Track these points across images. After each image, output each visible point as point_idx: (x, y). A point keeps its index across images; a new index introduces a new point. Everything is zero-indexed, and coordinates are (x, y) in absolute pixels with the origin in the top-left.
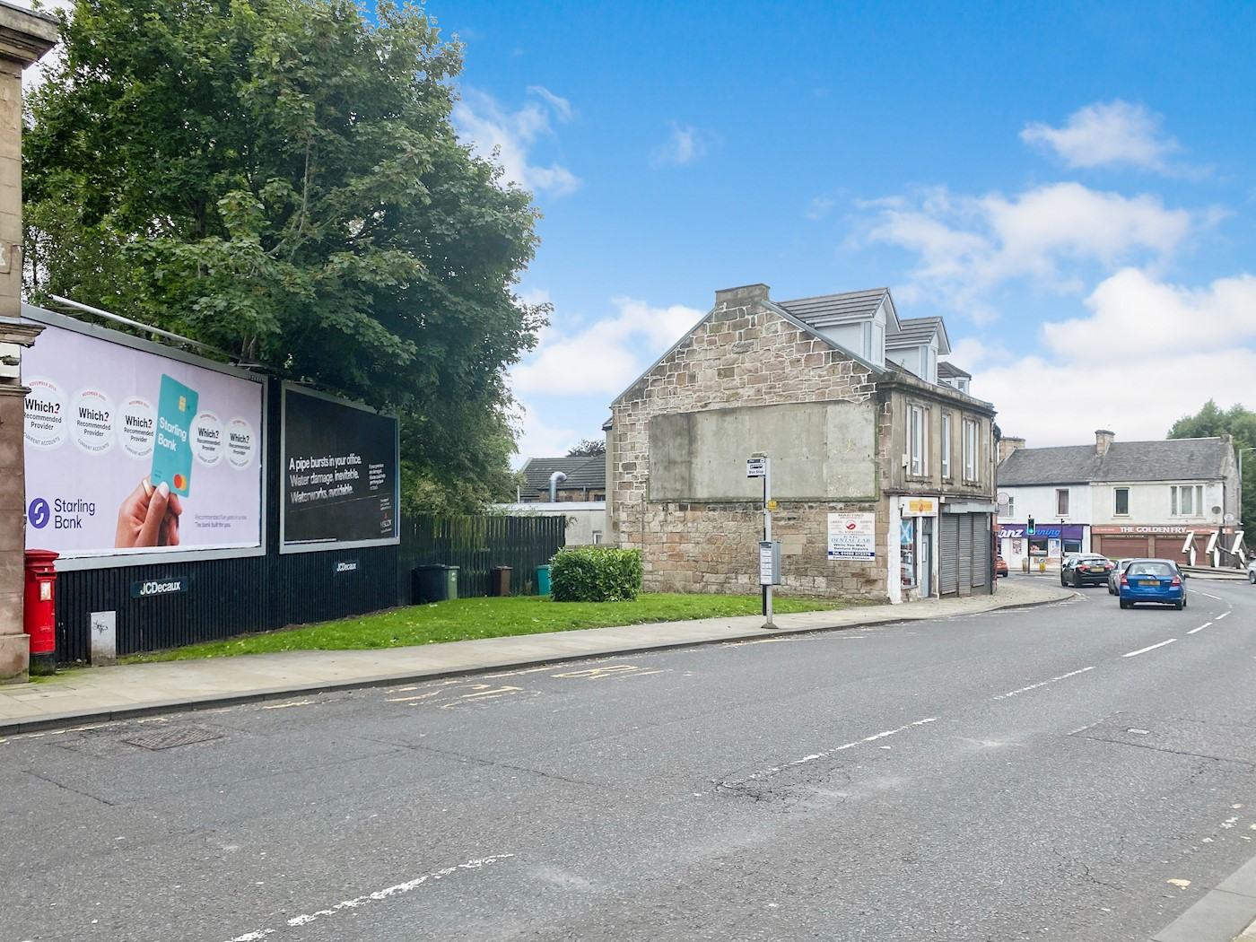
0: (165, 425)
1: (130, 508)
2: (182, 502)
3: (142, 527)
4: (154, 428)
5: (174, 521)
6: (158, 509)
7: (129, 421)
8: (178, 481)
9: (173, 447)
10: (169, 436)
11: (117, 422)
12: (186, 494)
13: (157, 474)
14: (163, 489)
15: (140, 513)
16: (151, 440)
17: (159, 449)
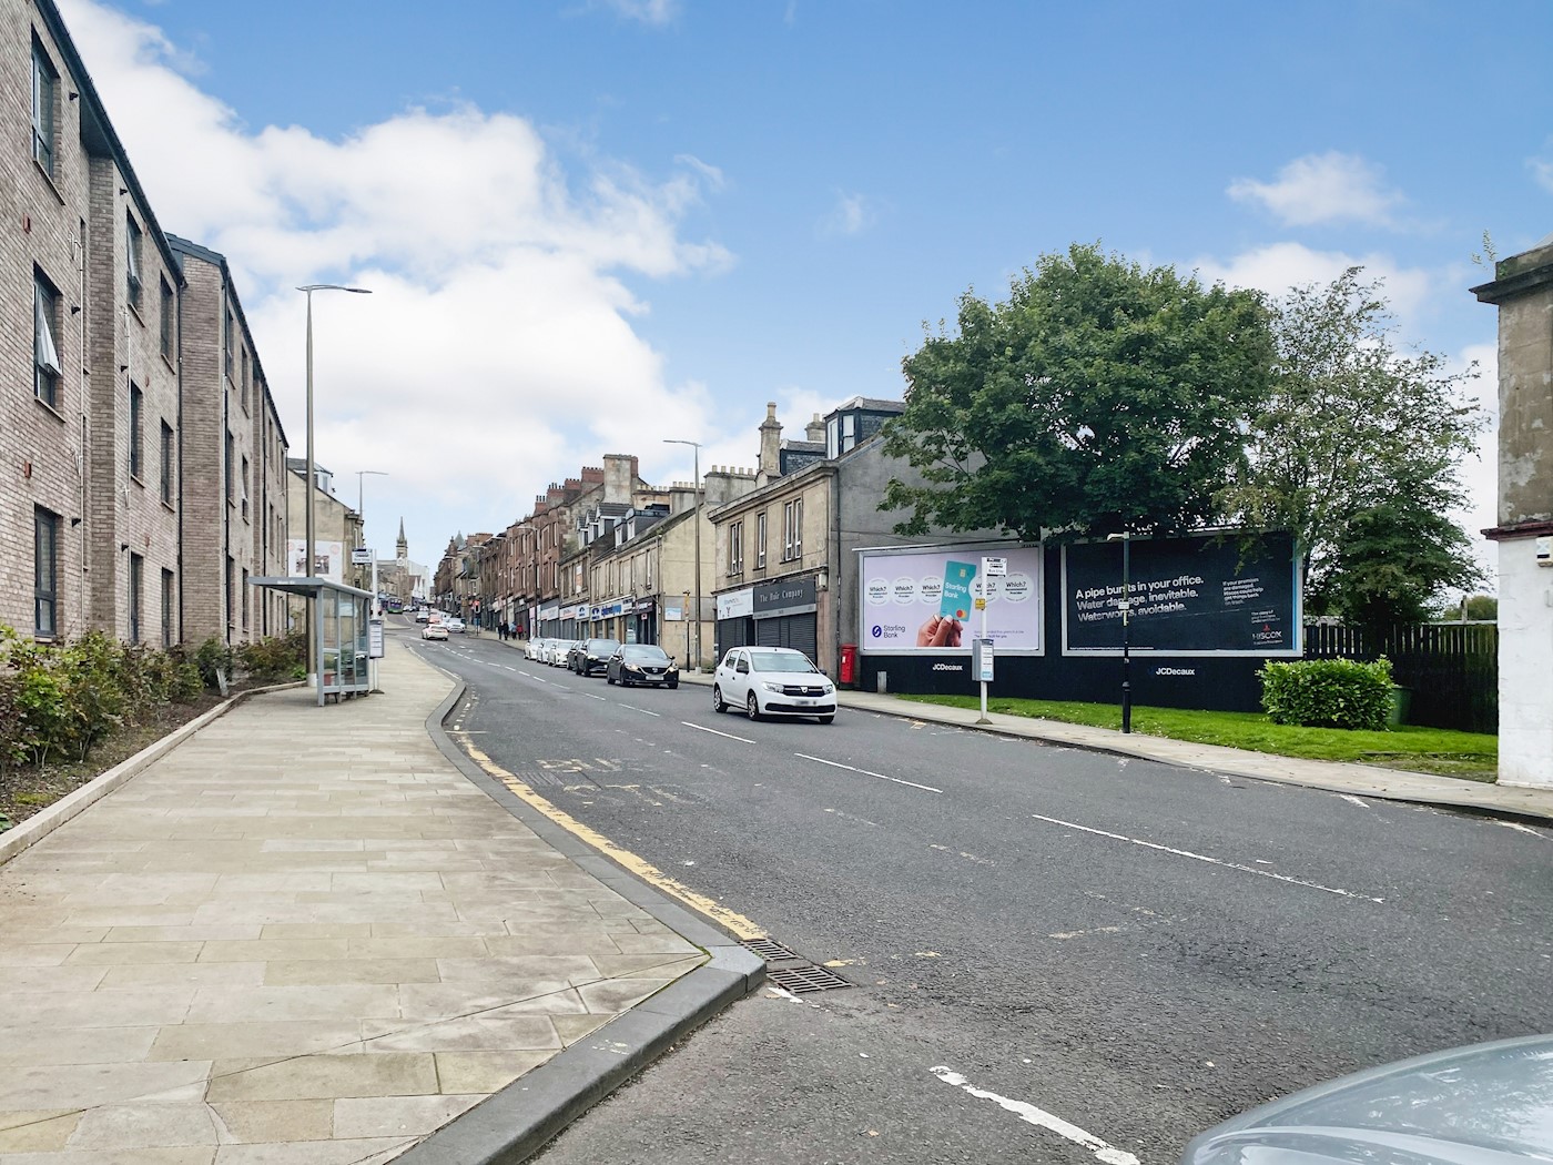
0: (949, 586)
1: (925, 629)
2: (962, 624)
3: (934, 638)
4: (941, 589)
5: (957, 635)
6: (944, 628)
7: (925, 588)
8: (959, 614)
9: (956, 596)
10: (951, 591)
11: (918, 589)
12: (967, 620)
13: (944, 611)
14: (948, 618)
15: (933, 630)
16: (940, 596)
17: (945, 599)
